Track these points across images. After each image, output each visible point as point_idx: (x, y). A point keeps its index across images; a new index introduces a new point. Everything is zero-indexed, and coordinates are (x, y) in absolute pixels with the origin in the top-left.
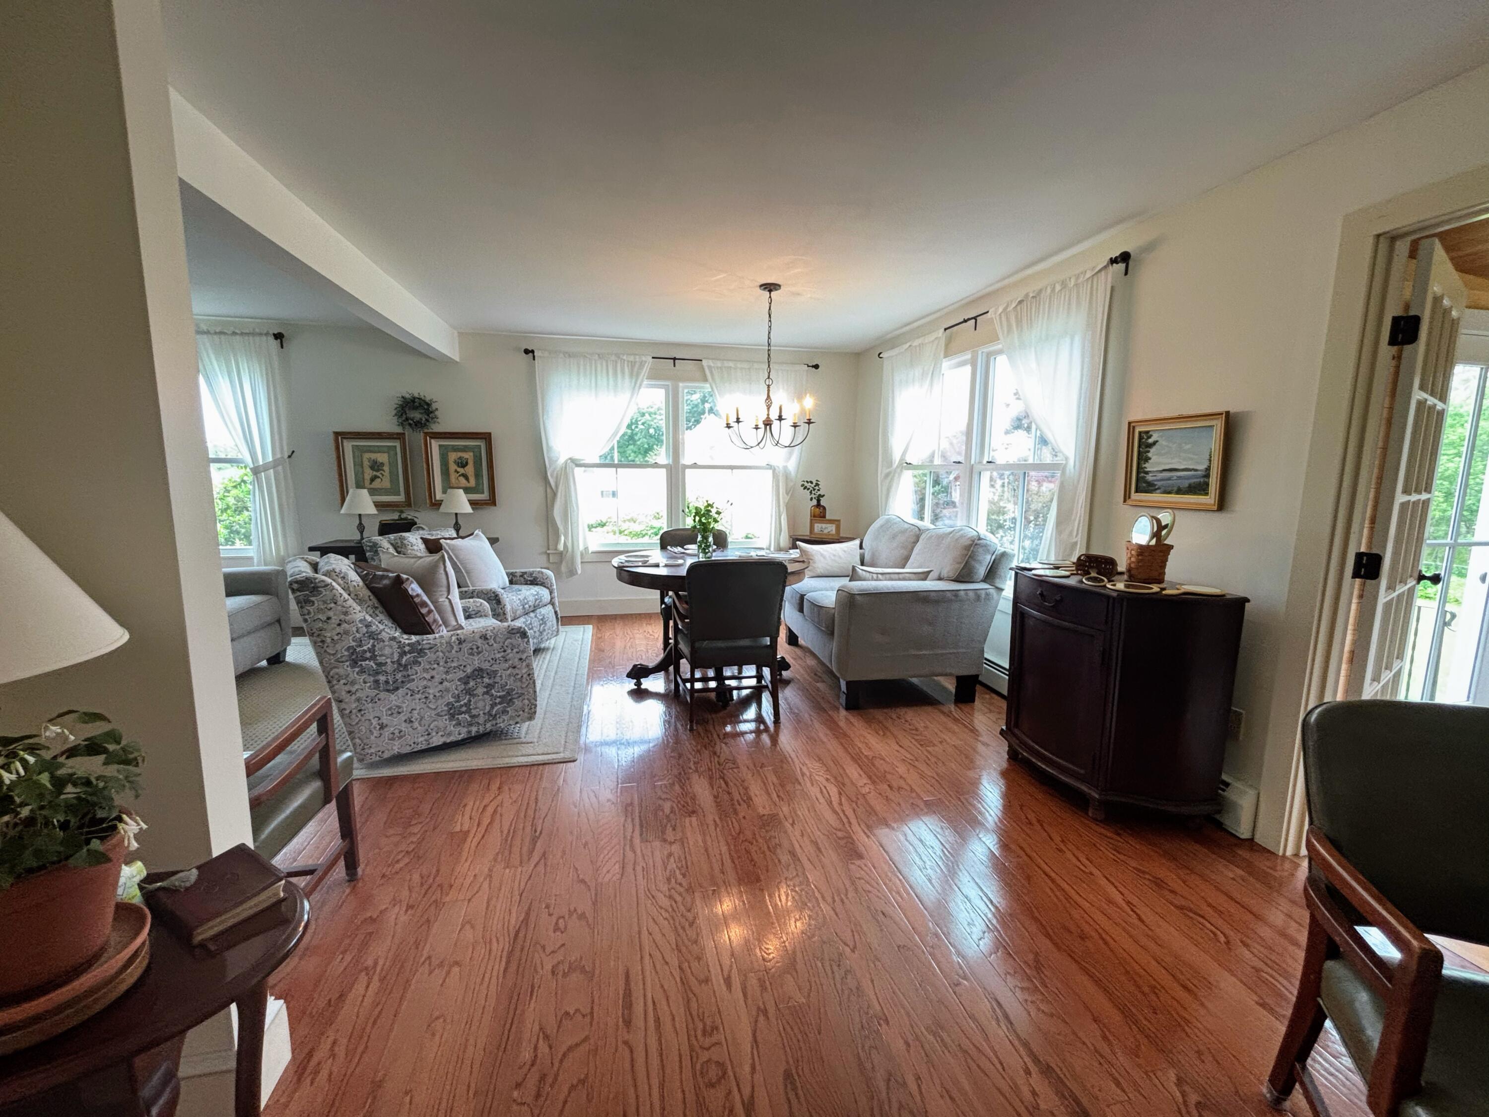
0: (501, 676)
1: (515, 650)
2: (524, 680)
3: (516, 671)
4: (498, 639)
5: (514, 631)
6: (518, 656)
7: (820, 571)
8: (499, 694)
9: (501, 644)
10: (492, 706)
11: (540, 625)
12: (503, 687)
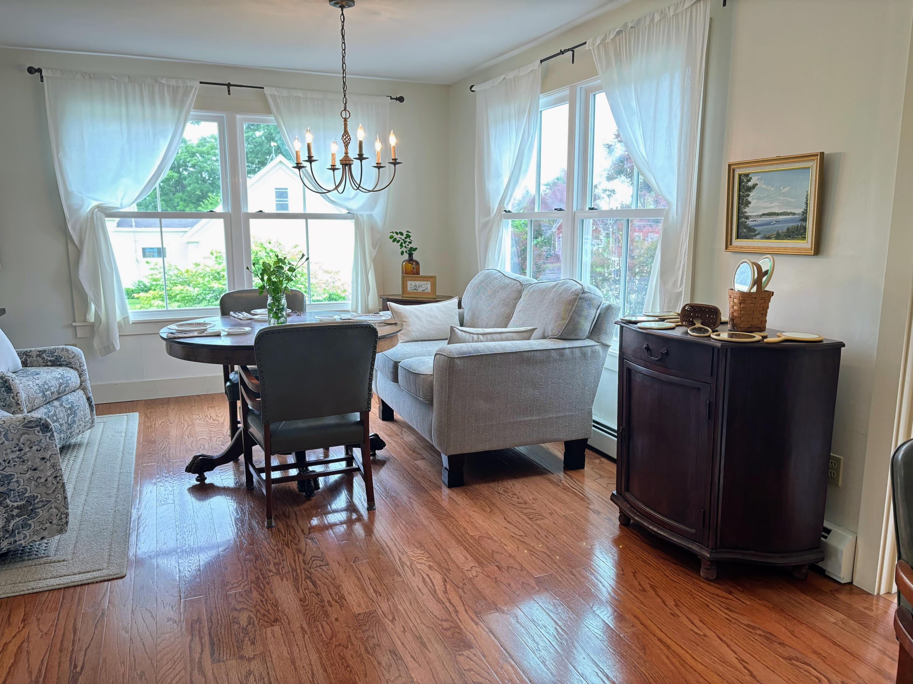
0: (17, 482)
1: (35, 448)
2: (49, 485)
3: (37, 474)
4: (10, 436)
5: (32, 424)
6: (40, 455)
7: (415, 335)
8: (16, 504)
9: (15, 441)
10: (8, 521)
11: (68, 416)
12: (21, 495)
